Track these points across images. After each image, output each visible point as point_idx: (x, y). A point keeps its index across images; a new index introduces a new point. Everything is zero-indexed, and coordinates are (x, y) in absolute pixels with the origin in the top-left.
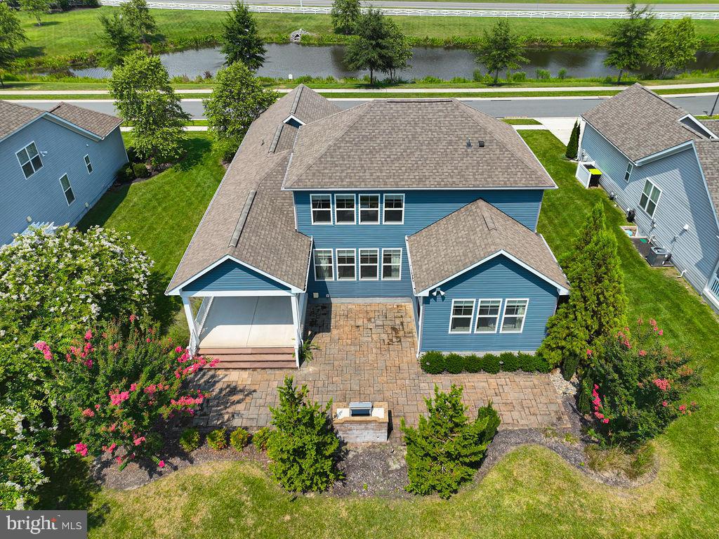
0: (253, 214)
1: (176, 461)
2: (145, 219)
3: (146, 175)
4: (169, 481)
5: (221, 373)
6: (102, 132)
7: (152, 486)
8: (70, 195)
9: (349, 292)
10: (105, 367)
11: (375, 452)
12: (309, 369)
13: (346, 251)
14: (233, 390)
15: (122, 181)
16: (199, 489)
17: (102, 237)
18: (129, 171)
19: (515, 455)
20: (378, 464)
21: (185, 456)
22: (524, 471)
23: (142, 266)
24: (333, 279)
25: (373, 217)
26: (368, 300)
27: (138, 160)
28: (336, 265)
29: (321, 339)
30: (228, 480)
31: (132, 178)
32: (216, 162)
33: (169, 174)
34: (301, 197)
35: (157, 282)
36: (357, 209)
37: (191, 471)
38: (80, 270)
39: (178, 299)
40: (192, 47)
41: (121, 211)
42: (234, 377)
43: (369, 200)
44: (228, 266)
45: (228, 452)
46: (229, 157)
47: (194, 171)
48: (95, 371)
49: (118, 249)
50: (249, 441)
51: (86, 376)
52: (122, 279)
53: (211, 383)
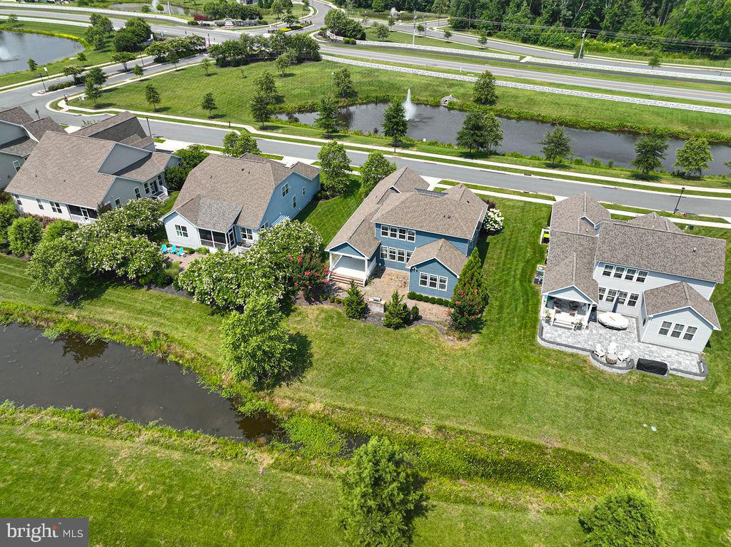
0: (360, 228)
1: (317, 303)
2: (322, 220)
3: (327, 198)
4: (314, 307)
5: (337, 283)
6: (312, 177)
7: (310, 307)
8: (295, 205)
9: (393, 266)
10: (305, 265)
11: (378, 315)
12: (368, 288)
13: (393, 249)
14: (340, 288)
15: (316, 199)
16: (323, 311)
17: (307, 226)
18: (319, 195)
19: (424, 326)
20: (378, 318)
21: (320, 302)
22: (423, 330)
23: (319, 240)
24: (387, 259)
25: (404, 237)
26: (400, 271)
27: (324, 190)
28: (388, 254)
29: (376, 280)
30: (331, 310)
31: (321, 198)
32: (360, 196)
33: (337, 199)
34: (378, 225)
35: (322, 246)
36: (398, 233)
37: (321, 306)
38: (300, 237)
39: (328, 253)
40: (373, 102)
41: (313, 215)
42: (341, 285)
43: (402, 231)
44: (345, 245)
45: (334, 304)
46: (367, 195)
47: (349, 200)
48: (302, 266)
49: (312, 232)
50: (340, 302)
51: (300, 267)
52: (312, 243)
53: (334, 285)
